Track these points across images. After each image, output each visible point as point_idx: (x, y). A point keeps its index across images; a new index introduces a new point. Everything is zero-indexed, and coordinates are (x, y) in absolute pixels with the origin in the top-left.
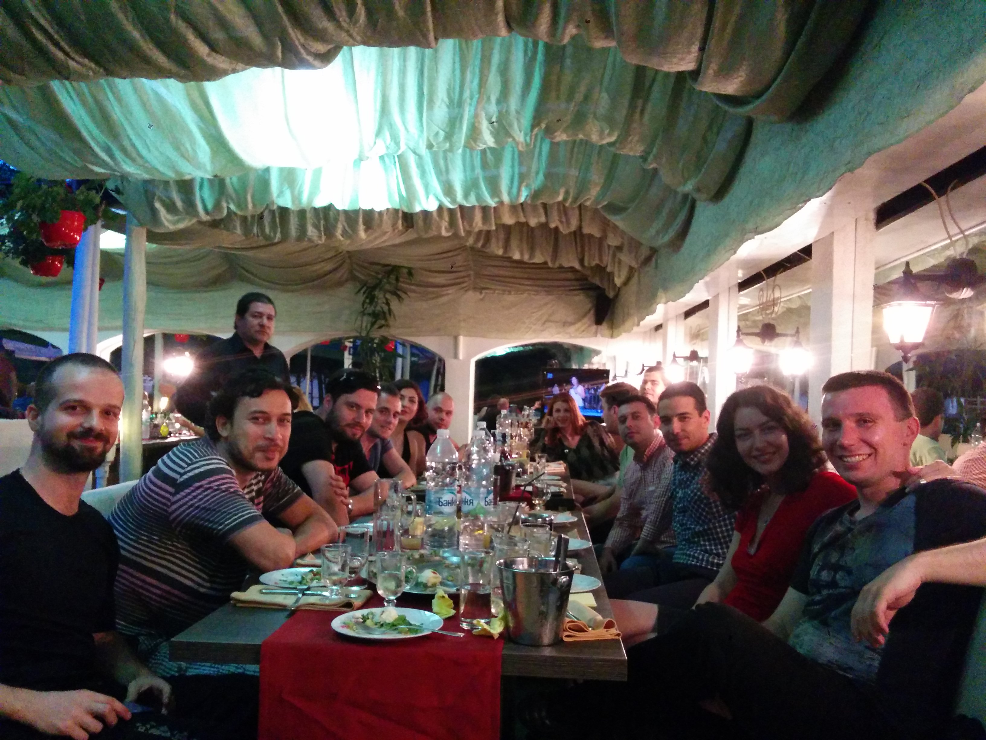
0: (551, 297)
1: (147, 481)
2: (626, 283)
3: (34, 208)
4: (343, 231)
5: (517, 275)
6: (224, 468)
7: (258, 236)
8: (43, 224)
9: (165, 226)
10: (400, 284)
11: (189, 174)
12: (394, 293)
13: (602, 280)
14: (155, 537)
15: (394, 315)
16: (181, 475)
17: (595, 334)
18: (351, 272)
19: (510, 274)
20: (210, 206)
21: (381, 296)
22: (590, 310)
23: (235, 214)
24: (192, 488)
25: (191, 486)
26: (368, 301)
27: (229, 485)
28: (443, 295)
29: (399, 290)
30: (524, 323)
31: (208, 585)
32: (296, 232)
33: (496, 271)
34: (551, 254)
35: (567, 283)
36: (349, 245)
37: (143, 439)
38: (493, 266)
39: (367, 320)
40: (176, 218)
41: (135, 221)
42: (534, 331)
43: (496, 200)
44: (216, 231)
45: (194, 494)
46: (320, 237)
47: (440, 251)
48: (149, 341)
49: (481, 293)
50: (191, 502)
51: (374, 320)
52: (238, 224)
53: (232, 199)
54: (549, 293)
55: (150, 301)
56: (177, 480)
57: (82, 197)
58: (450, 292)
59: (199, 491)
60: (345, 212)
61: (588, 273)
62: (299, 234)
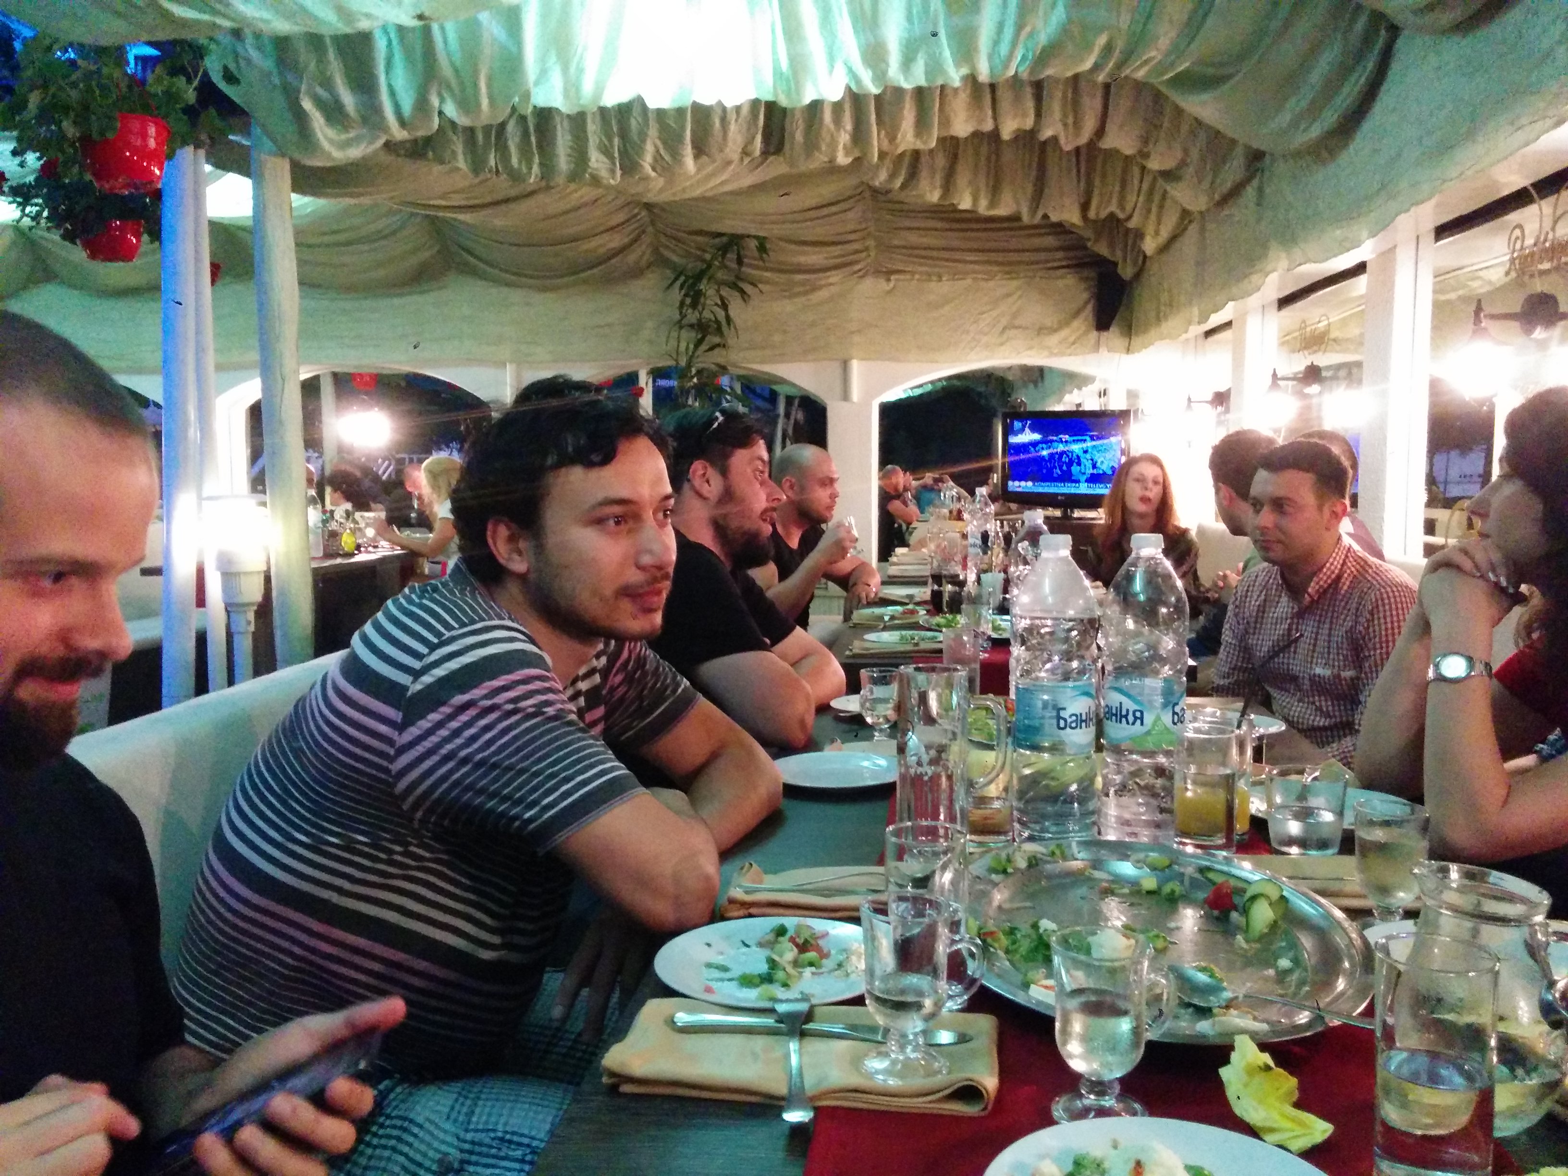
0: (1015, 283)
1: (331, 693)
2: (1164, 248)
3: (66, 109)
4: (655, 160)
5: (956, 243)
6: (523, 651)
7: (497, 171)
8: (86, 140)
9: (323, 151)
10: (744, 269)
11: (368, 16)
12: (734, 286)
13: (1112, 246)
14: (361, 838)
15: (735, 328)
16: (416, 674)
17: (1096, 348)
18: (656, 251)
19: (942, 243)
20: (407, 106)
21: (711, 292)
22: (1086, 303)
23: (453, 124)
24: (446, 710)
25: (444, 704)
26: (688, 301)
27: (543, 698)
28: (820, 288)
29: (742, 280)
30: (968, 332)
31: (496, 940)
32: (568, 163)
33: (913, 238)
34: (1029, 196)
35: (1043, 256)
36: (661, 191)
37: (314, 558)
38: (909, 229)
39: (688, 337)
40: (344, 137)
41: (268, 144)
42: (987, 346)
43: (965, 71)
44: (420, 166)
45: (454, 724)
46: (612, 171)
47: (813, 202)
48: (311, 388)
49: (889, 280)
50: (449, 747)
51: (700, 336)
52: (459, 147)
53: (449, 87)
54: (1010, 275)
55: (304, 312)
56: (405, 688)
57: (159, 90)
58: (831, 280)
59: (464, 718)
60: (661, 113)
61: (1088, 233)
62: (572, 166)
